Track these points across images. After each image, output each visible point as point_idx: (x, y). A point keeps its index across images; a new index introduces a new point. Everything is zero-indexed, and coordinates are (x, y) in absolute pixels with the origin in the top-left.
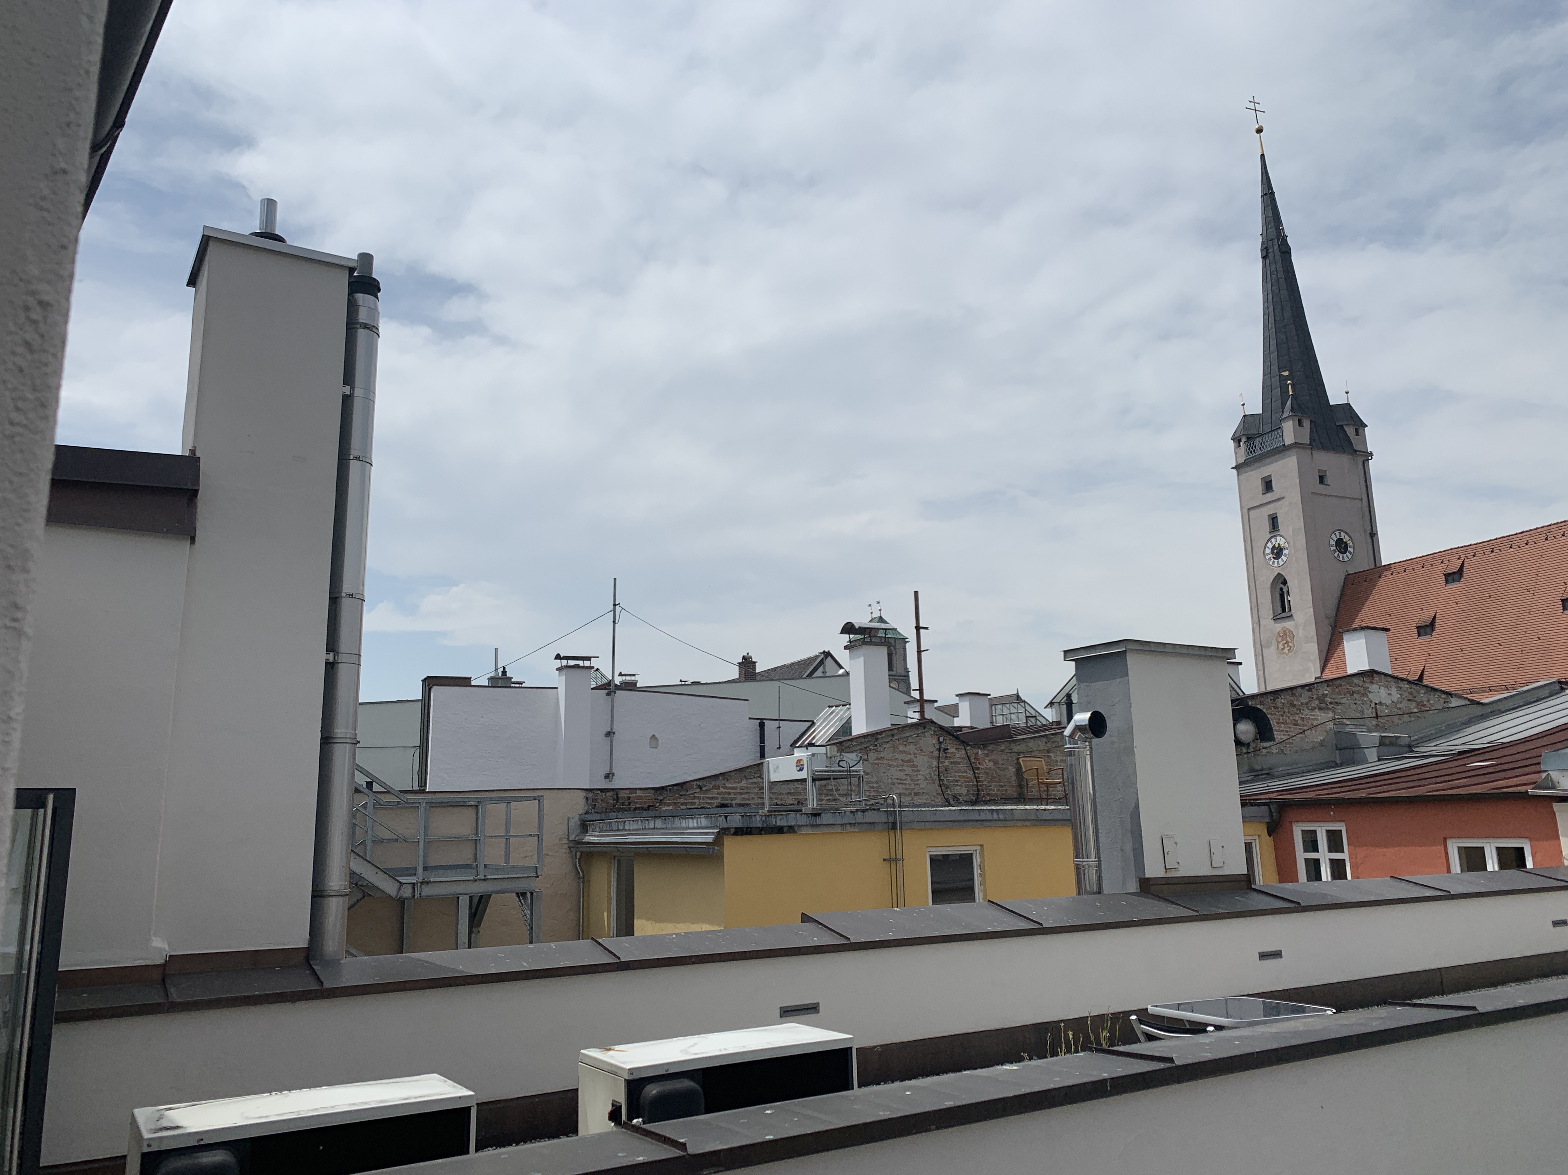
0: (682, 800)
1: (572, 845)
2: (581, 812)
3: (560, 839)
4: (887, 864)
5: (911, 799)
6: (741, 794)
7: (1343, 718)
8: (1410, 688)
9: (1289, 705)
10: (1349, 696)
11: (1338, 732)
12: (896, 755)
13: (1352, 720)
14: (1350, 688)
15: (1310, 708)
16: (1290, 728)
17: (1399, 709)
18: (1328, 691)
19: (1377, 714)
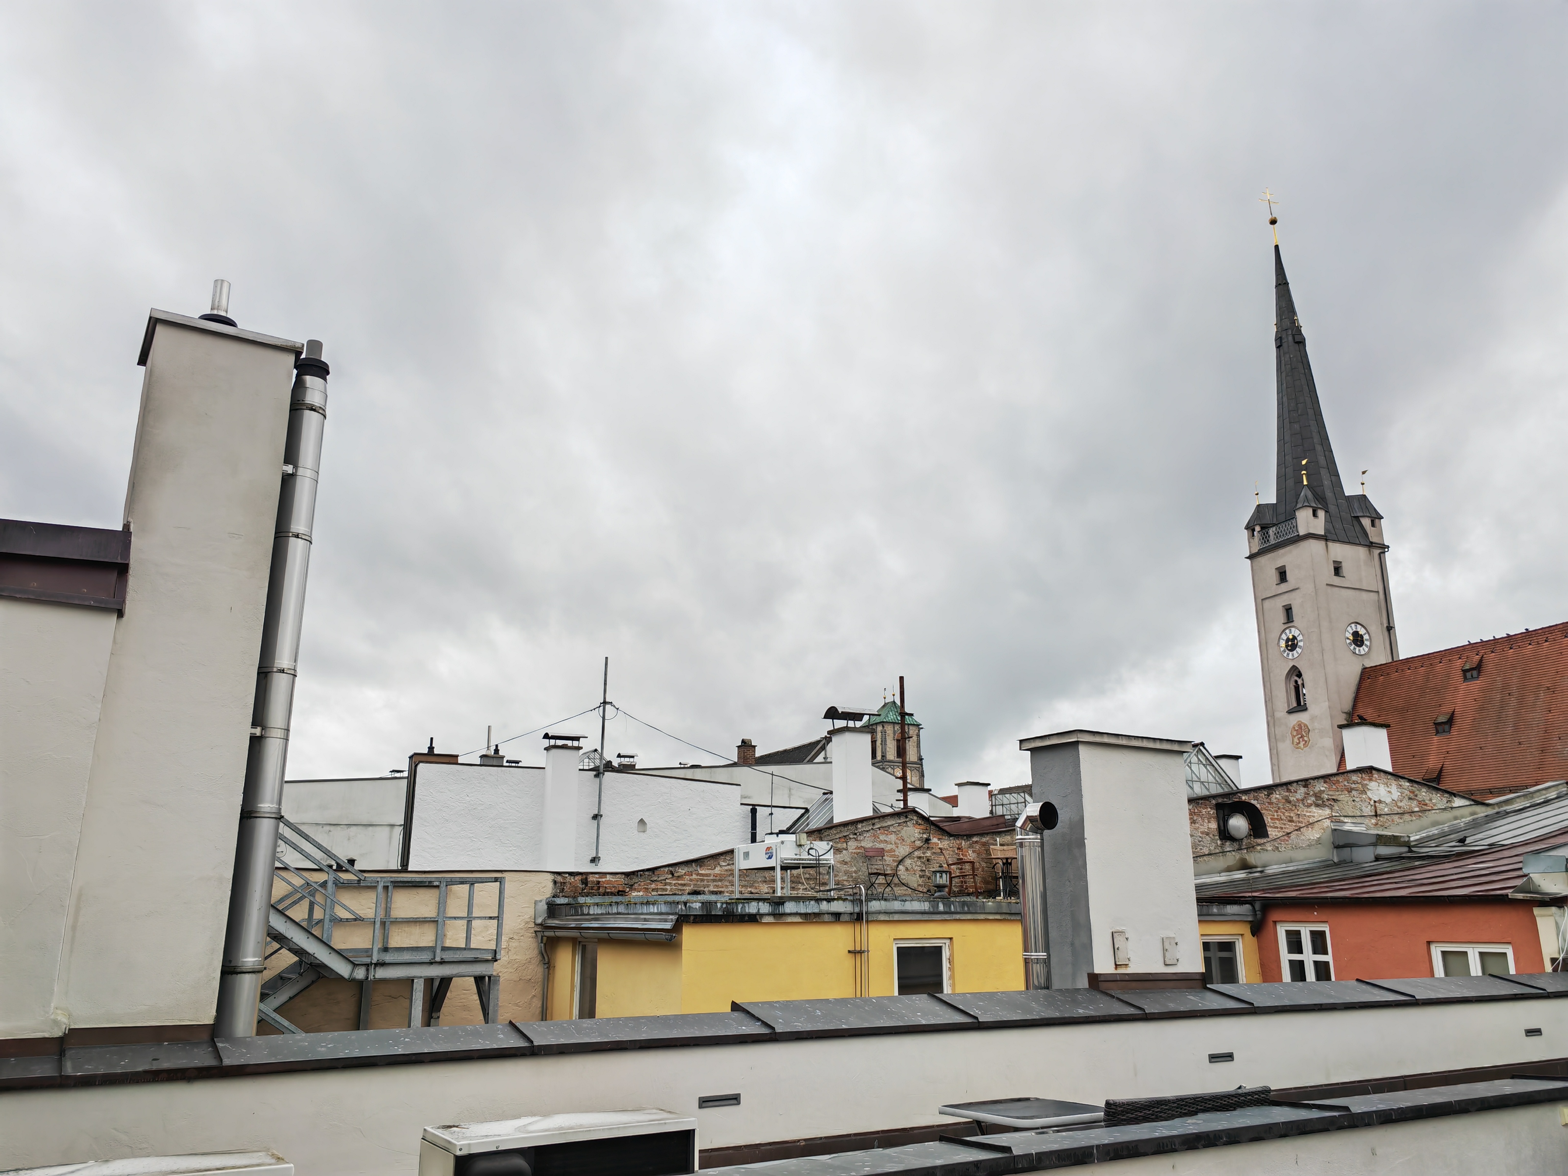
0: (653, 886)
1: (538, 930)
2: (548, 896)
3: (527, 923)
4: (852, 957)
6: (714, 881)
7: (1341, 816)
8: (1411, 786)
9: (1284, 801)
10: (1347, 793)
11: (1335, 830)
12: (876, 843)
13: (1350, 818)
14: (1347, 784)
15: (1306, 804)
16: (1285, 824)
17: (1400, 807)
18: (1325, 787)
19: (1376, 812)
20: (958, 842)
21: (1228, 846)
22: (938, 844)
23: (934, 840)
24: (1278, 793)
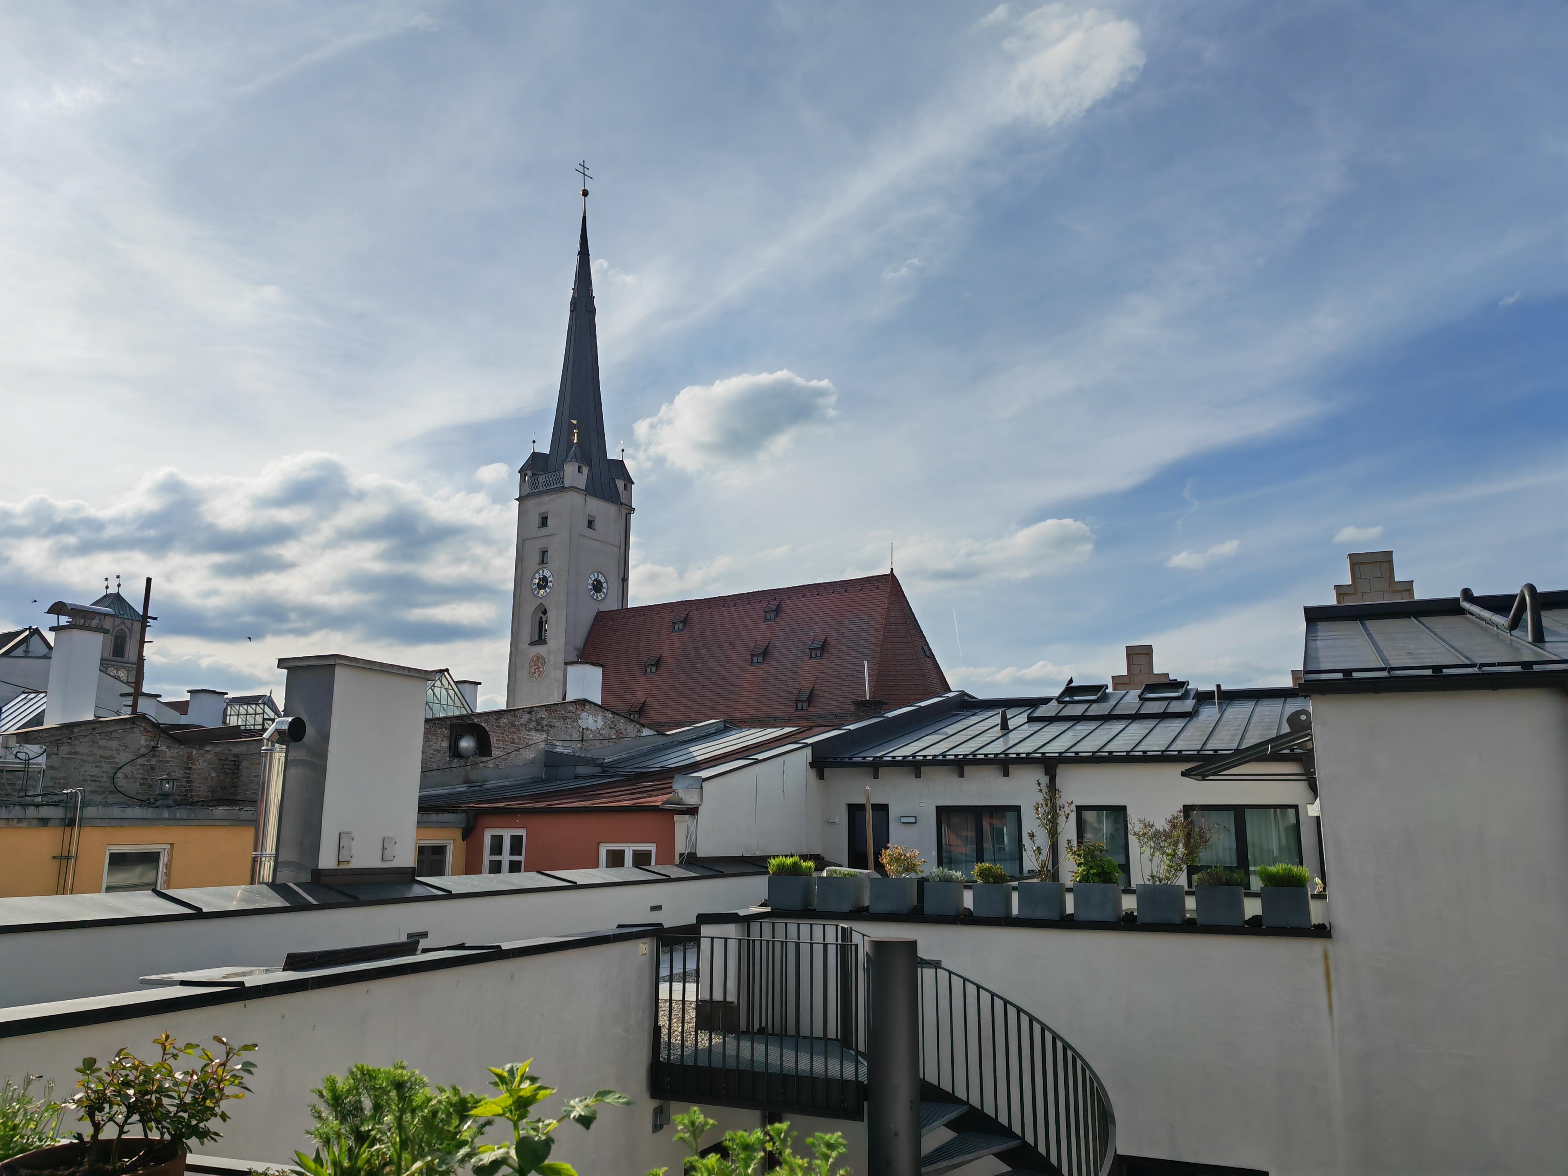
4: (57, 861)
5: (103, 796)
7: (554, 740)
8: (613, 718)
9: (509, 725)
10: (562, 720)
11: (548, 751)
12: (94, 750)
13: (561, 742)
14: (564, 713)
15: (528, 729)
16: (507, 745)
17: (601, 735)
18: (546, 715)
19: (583, 738)
20: (189, 750)
21: (456, 762)
22: (166, 751)
23: (162, 748)
24: (506, 718)
